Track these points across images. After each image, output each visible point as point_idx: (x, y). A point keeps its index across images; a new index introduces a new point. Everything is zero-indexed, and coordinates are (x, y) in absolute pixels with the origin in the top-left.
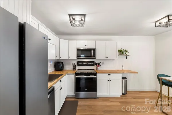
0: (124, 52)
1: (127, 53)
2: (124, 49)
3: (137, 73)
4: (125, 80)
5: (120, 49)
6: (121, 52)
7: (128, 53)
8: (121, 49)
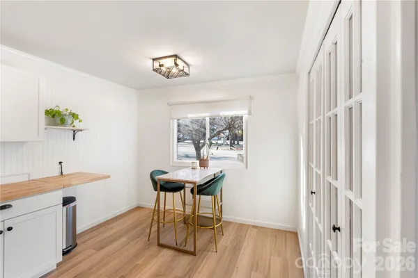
0: (66, 117)
1: (76, 123)
2: (67, 110)
3: (109, 177)
4: (72, 205)
5: (51, 106)
6: (56, 118)
7: (80, 121)
8: (57, 109)
